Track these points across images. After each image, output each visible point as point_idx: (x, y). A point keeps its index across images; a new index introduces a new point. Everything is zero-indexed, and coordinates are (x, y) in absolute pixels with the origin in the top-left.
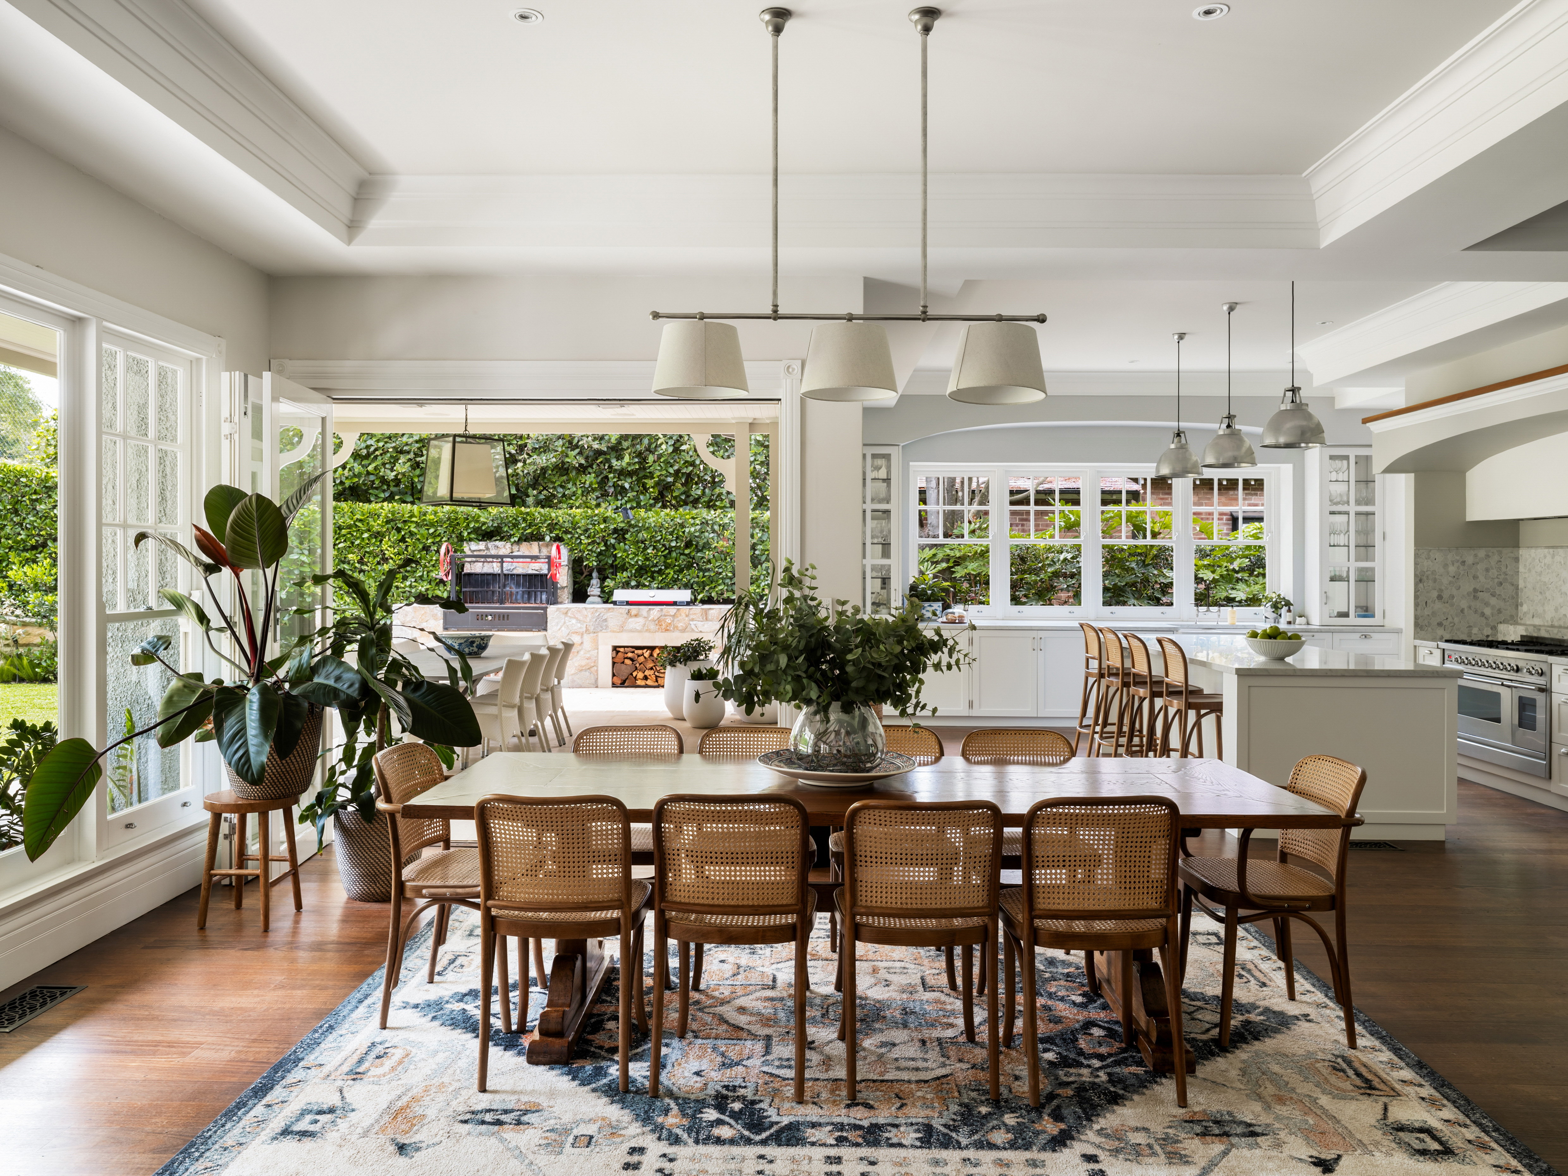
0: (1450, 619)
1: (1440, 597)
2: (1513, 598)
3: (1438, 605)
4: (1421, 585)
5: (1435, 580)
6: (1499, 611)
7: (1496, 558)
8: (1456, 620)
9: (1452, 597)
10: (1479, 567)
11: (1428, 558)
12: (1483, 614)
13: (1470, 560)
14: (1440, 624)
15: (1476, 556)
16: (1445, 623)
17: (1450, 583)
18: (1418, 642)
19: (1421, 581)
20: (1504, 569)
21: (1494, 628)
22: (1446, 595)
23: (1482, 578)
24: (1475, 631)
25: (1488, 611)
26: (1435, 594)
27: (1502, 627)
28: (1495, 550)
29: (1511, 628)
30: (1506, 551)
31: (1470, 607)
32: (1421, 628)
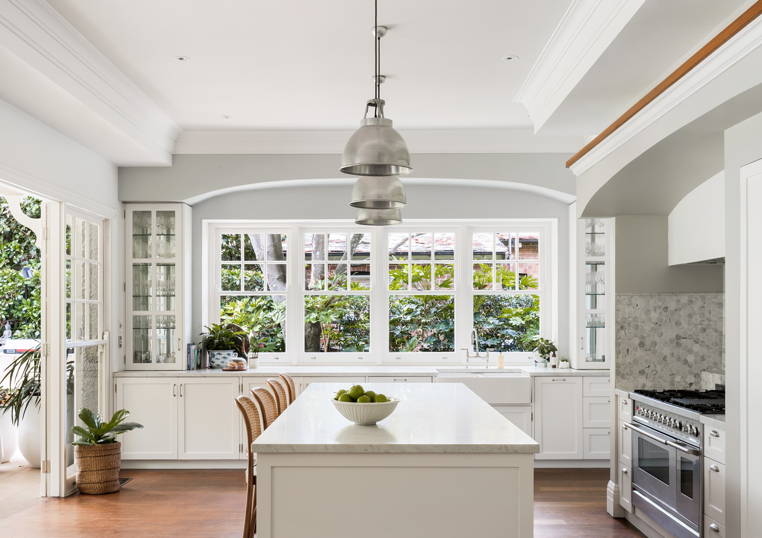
0: (652, 367)
1: (642, 344)
2: (717, 344)
3: (640, 353)
4: (622, 332)
5: (637, 327)
6: (703, 358)
7: (699, 303)
8: (659, 368)
9: (655, 344)
10: (681, 312)
11: (630, 304)
12: (686, 362)
13: (672, 306)
14: (642, 372)
15: (678, 301)
16: (647, 371)
17: (652, 329)
18: (619, 392)
19: (622, 327)
20: (707, 315)
21: (697, 376)
22: (648, 343)
23: (684, 325)
24: (678, 379)
25: (691, 359)
26: (637, 341)
27: (704, 375)
28: (698, 295)
29: (711, 375)
30: (709, 296)
31: (672, 355)
32: (623, 377)
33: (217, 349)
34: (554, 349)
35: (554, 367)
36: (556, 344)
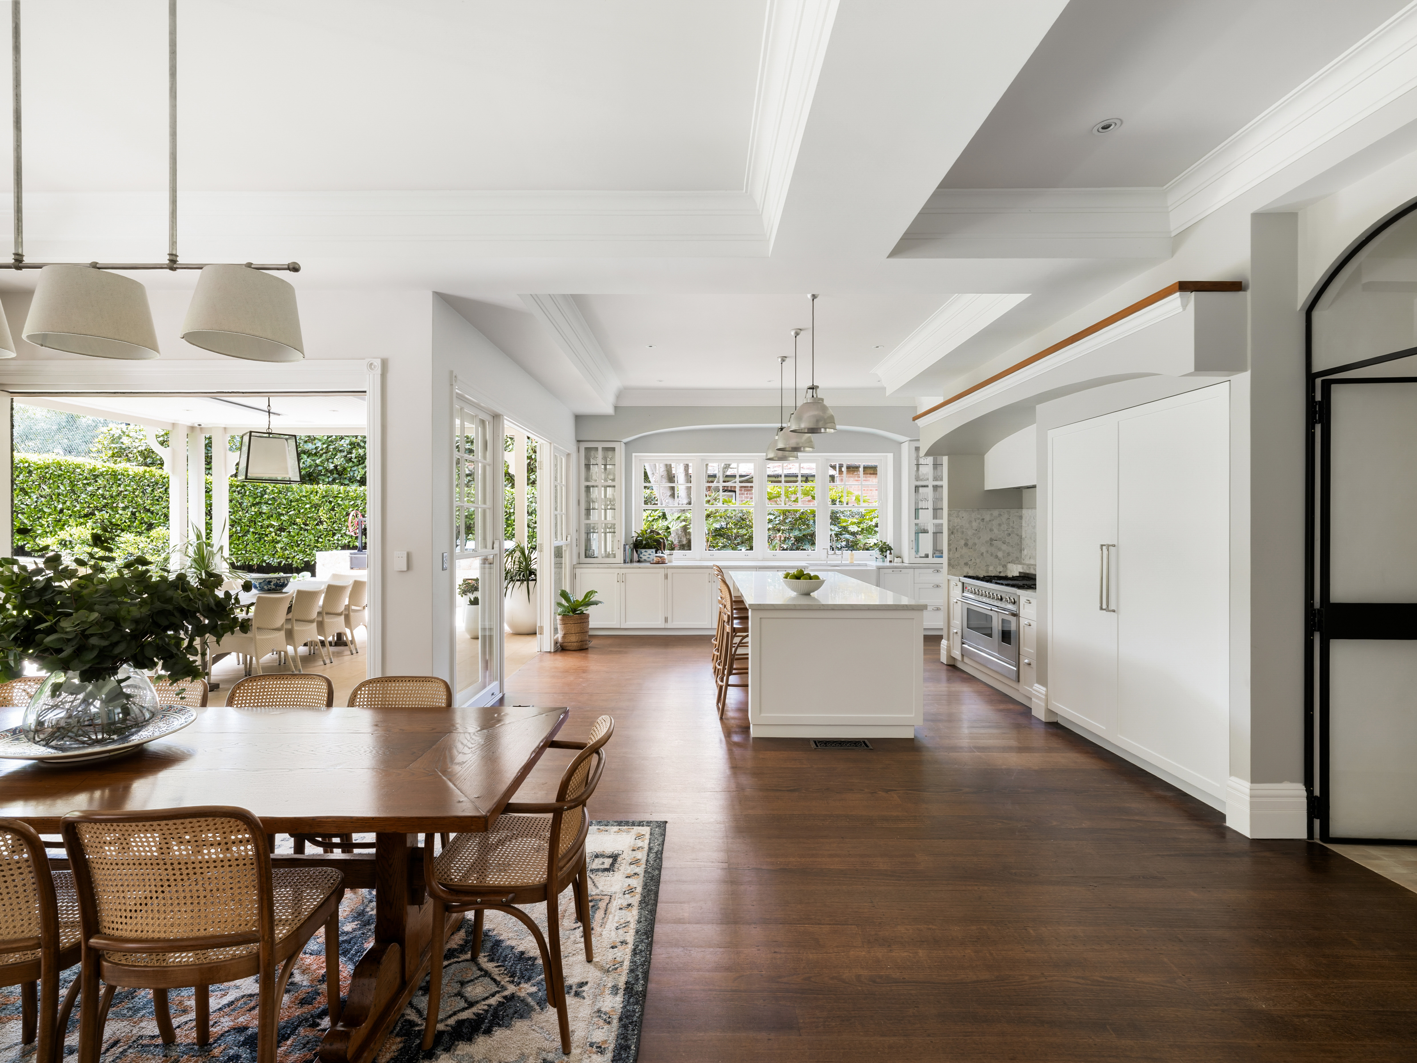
0: (973, 560)
1: (966, 545)
2: (1018, 545)
3: (965, 550)
4: (953, 536)
5: (963, 532)
6: (1009, 554)
7: (1006, 516)
8: (978, 561)
9: (975, 544)
10: (993, 522)
11: (958, 517)
12: (997, 557)
13: (987, 518)
14: (966, 564)
15: (991, 514)
16: (970, 563)
17: (974, 534)
18: (950, 577)
19: (952, 533)
20: (1011, 525)
21: (1005, 566)
22: (970, 543)
23: (996, 531)
24: (991, 568)
25: (1000, 554)
26: (963, 542)
27: (1009, 566)
28: (1005, 511)
29: (1015, 566)
30: (1012, 511)
31: (987, 552)
32: (953, 567)
33: (644, 548)
34: (890, 549)
35: (891, 562)
36: (892, 545)
